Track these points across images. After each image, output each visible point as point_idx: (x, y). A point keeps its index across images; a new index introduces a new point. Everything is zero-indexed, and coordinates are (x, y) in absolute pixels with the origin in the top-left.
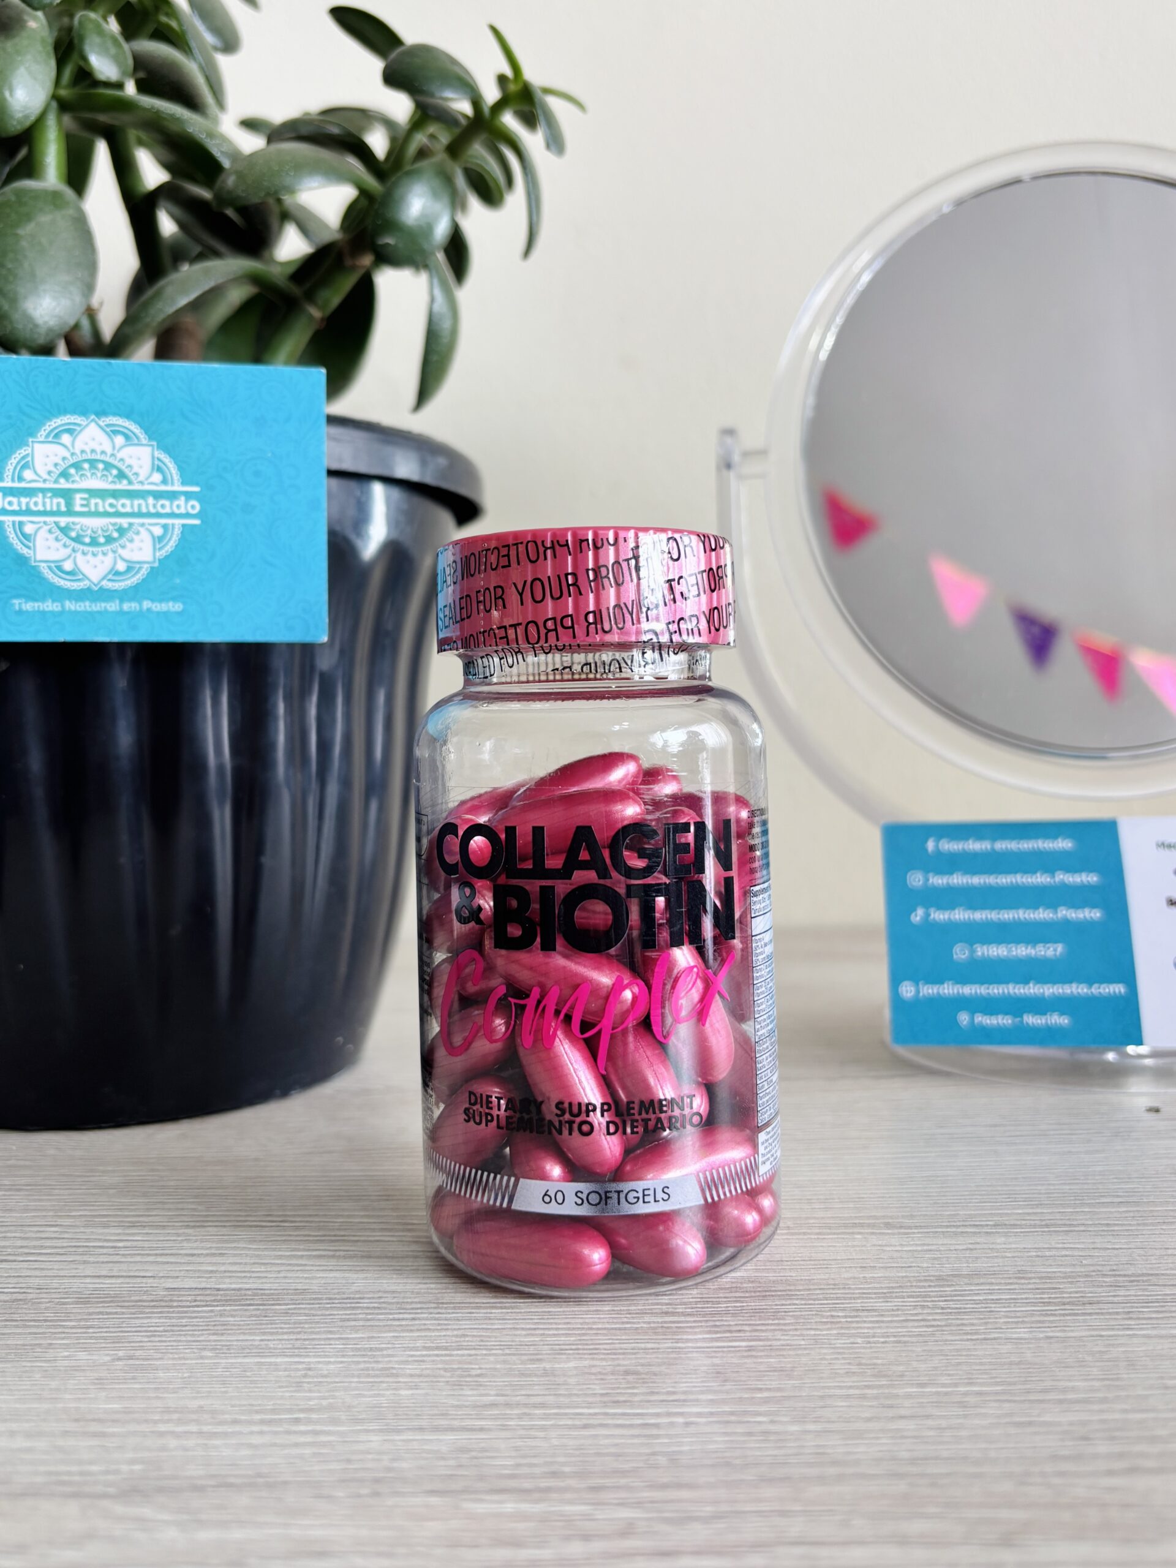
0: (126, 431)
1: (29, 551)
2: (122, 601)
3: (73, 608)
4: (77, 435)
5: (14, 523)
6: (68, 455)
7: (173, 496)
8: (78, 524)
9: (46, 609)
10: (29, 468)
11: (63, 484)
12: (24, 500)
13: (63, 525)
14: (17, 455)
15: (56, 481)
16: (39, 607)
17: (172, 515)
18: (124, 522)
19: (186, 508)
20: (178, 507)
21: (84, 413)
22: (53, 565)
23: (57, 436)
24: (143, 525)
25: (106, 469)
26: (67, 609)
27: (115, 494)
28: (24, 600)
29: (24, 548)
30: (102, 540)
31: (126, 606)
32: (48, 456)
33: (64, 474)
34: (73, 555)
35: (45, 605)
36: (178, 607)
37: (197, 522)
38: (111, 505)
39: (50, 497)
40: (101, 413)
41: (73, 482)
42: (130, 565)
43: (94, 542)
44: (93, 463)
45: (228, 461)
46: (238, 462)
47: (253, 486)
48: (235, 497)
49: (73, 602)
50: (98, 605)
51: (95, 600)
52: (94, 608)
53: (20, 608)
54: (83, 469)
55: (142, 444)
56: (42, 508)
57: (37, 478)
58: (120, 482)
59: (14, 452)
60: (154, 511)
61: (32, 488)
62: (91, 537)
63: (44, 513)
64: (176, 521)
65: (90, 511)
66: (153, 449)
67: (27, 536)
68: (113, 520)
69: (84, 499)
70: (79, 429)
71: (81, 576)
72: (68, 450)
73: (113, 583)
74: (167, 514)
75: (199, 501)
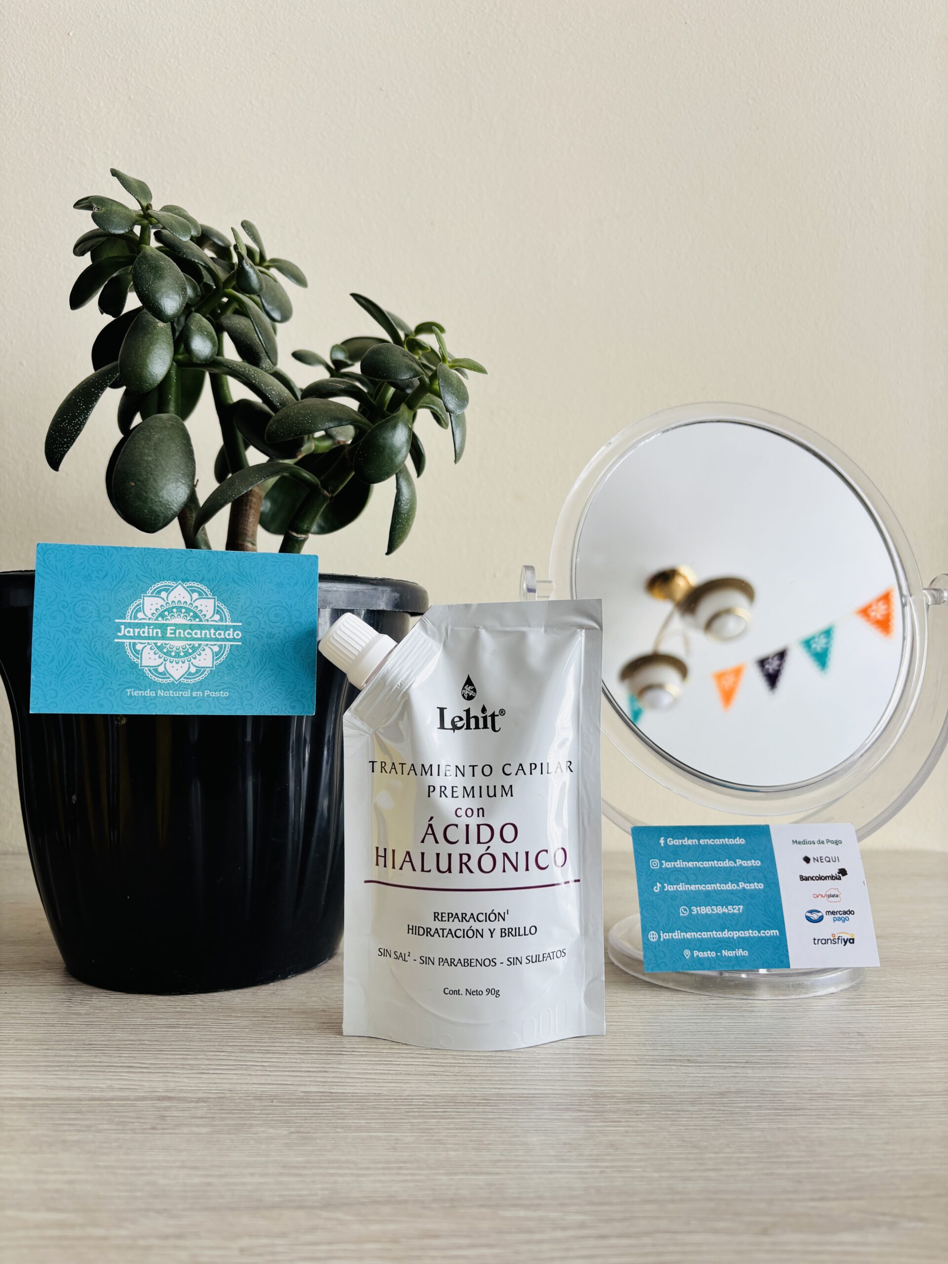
0: (199, 590)
1: (138, 660)
2: (193, 690)
3: (162, 694)
4: (170, 592)
5: (130, 643)
6: (164, 604)
7: (226, 628)
8: (169, 644)
9: (146, 695)
10: (141, 612)
11: (161, 621)
12: (137, 630)
13: (159, 645)
14: (135, 605)
15: (156, 619)
16: (142, 693)
17: (226, 640)
18: (196, 643)
19: (233, 635)
20: (229, 634)
21: (175, 580)
22: (152, 669)
23: (158, 592)
24: (207, 645)
25: (185, 612)
26: (159, 695)
27: (191, 627)
28: (133, 690)
29: (135, 658)
30: (182, 654)
31: (194, 694)
32: (152, 604)
33: (162, 615)
34: (165, 663)
35: (146, 692)
36: (226, 694)
37: (240, 643)
38: (189, 633)
39: (152, 629)
40: (185, 580)
41: (166, 620)
42: (199, 669)
43: (177, 655)
44: (179, 609)
45: (260, 608)
46: (265, 609)
47: (274, 623)
48: (263, 628)
49: (163, 691)
50: (178, 693)
51: (176, 690)
52: (175, 695)
53: (130, 694)
54: (174, 613)
55: (208, 598)
56: (147, 635)
57: (145, 617)
58: (194, 620)
59: (133, 603)
60: (214, 637)
61: (142, 623)
62: (175, 652)
63: (148, 638)
64: (227, 643)
65: (175, 637)
66: (215, 601)
67: (137, 651)
68: (189, 642)
69: (172, 630)
70: (171, 589)
71: (168, 675)
72: (165, 601)
73: (187, 680)
74: (221, 639)
75: (242, 631)
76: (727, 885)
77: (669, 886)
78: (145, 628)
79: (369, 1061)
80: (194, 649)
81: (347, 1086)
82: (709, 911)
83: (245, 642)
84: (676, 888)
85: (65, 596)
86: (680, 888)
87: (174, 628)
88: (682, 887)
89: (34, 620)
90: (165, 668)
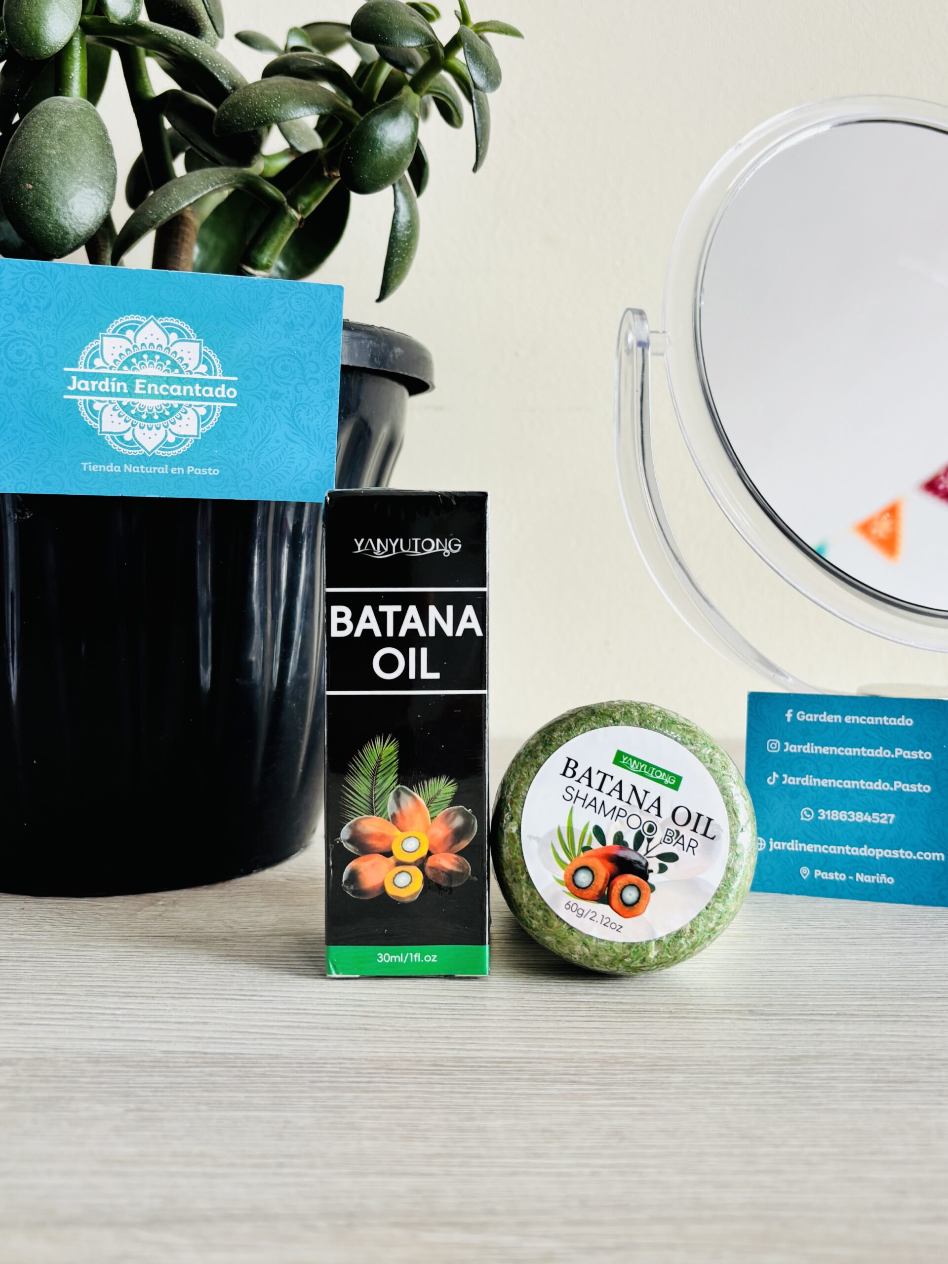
0: (179, 329)
1: (96, 424)
2: (170, 467)
3: (130, 471)
4: (139, 331)
5: (85, 401)
6: (130, 347)
7: (216, 384)
8: (137, 404)
9: (108, 471)
10: (99, 357)
11: (126, 371)
12: (94, 383)
13: (124, 404)
14: (90, 346)
15: (120, 368)
16: (102, 468)
17: (214, 399)
18: (175, 403)
19: (226, 394)
20: (220, 392)
21: (146, 314)
22: (115, 436)
23: (123, 331)
24: (190, 406)
25: (160, 360)
26: (125, 471)
27: (168, 381)
28: (91, 463)
29: (93, 422)
30: (156, 417)
31: (173, 470)
32: (114, 348)
33: (128, 363)
34: (132, 428)
35: (108, 467)
36: (216, 472)
37: (234, 405)
38: (165, 389)
39: (115, 381)
40: (159, 314)
41: (134, 369)
42: (178, 437)
43: (150, 418)
44: (151, 354)
45: (261, 357)
46: (270, 358)
47: (280, 378)
48: (266, 386)
49: (131, 465)
50: (151, 468)
51: (148, 465)
52: (148, 472)
53: (87, 469)
54: (143, 359)
55: (191, 341)
56: (108, 390)
57: (105, 365)
58: (173, 371)
59: (87, 344)
60: (200, 395)
61: (101, 374)
62: (147, 414)
63: (110, 394)
64: (217, 404)
65: (147, 394)
66: (200, 345)
67: (95, 413)
68: (165, 402)
69: (143, 384)
70: (140, 326)
71: (138, 445)
72: (132, 343)
73: (164, 452)
74: (210, 397)
75: (236, 388)
76: (876, 783)
77: (790, 778)
78: (104, 380)
79: (273, 1009)
80: (173, 411)
81: (231, 1043)
82: (844, 817)
83: (240, 403)
84: (800, 782)
86: (805, 781)
87: (145, 381)
88: (808, 781)
90: (134, 435)
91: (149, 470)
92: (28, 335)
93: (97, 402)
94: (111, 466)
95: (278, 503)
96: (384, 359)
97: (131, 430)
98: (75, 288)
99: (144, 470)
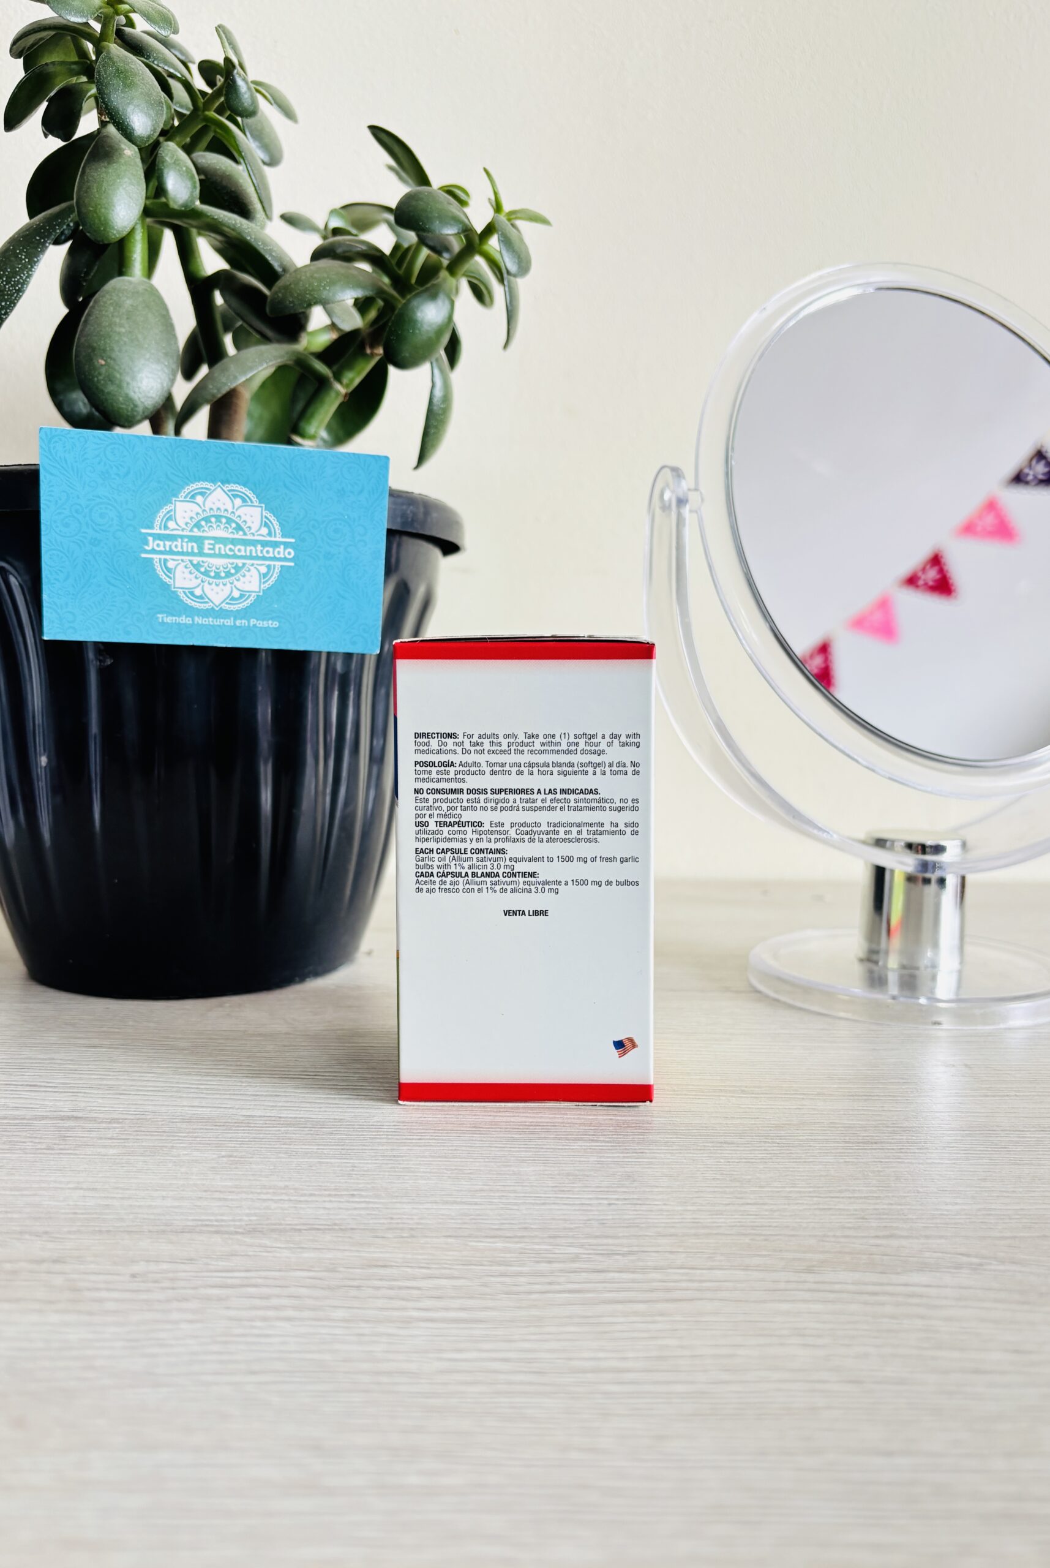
0: (243, 495)
1: (170, 580)
2: (235, 619)
3: (200, 622)
4: (207, 497)
5: (160, 559)
6: (200, 511)
7: (275, 545)
8: (207, 562)
9: (181, 622)
10: (172, 520)
11: (196, 533)
12: (168, 543)
13: (195, 562)
14: (164, 510)
15: (191, 530)
16: (176, 620)
17: (274, 559)
18: (240, 562)
19: (284, 554)
20: (279, 553)
21: (213, 481)
22: (187, 591)
23: (193, 497)
24: (253, 565)
25: (227, 523)
26: (196, 623)
27: (233, 542)
28: (165, 615)
29: (166, 578)
30: (223, 574)
31: (238, 623)
32: (186, 512)
33: (198, 525)
34: (202, 584)
35: (181, 619)
36: (276, 624)
37: (292, 564)
38: (231, 550)
39: (187, 542)
40: (225, 482)
41: (203, 531)
42: (242, 593)
43: (217, 576)
44: (218, 518)
45: (316, 520)
46: (323, 522)
47: (333, 540)
48: (320, 547)
49: (201, 618)
50: (218, 620)
51: (216, 618)
52: (215, 623)
53: (163, 620)
54: (211, 522)
55: (254, 506)
56: (180, 550)
57: (178, 528)
58: (237, 533)
59: (162, 508)
60: (261, 555)
61: (174, 535)
62: (215, 572)
63: (182, 553)
64: (277, 563)
65: (215, 553)
66: (262, 510)
67: (169, 570)
68: (231, 561)
69: (211, 544)
70: (209, 492)
71: (207, 600)
72: (201, 508)
73: (230, 606)
74: (270, 557)
75: (294, 549)
80: (237, 569)
83: (297, 563)
85: (78, 498)
87: (213, 542)
89: (43, 527)
90: (203, 591)
91: (217, 621)
92: (109, 500)
93: (171, 561)
94: (184, 618)
95: (329, 654)
96: (424, 523)
97: (201, 586)
98: (151, 458)
99: (212, 621)
